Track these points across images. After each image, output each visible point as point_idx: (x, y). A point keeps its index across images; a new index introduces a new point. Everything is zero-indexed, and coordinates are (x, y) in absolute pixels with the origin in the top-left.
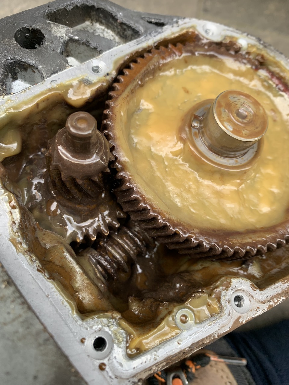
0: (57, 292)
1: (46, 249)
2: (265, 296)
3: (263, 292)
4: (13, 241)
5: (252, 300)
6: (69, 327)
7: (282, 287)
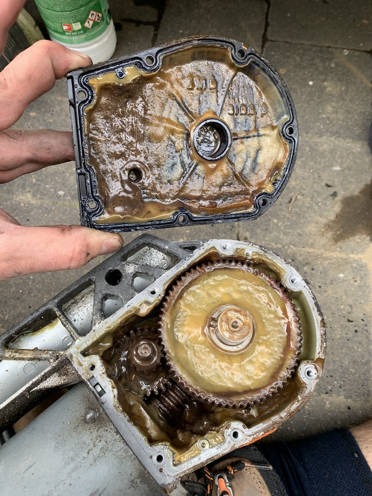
0: (138, 433)
1: (130, 405)
2: (251, 432)
3: (250, 430)
4: (115, 406)
5: (243, 434)
6: (144, 450)
7: (262, 426)
